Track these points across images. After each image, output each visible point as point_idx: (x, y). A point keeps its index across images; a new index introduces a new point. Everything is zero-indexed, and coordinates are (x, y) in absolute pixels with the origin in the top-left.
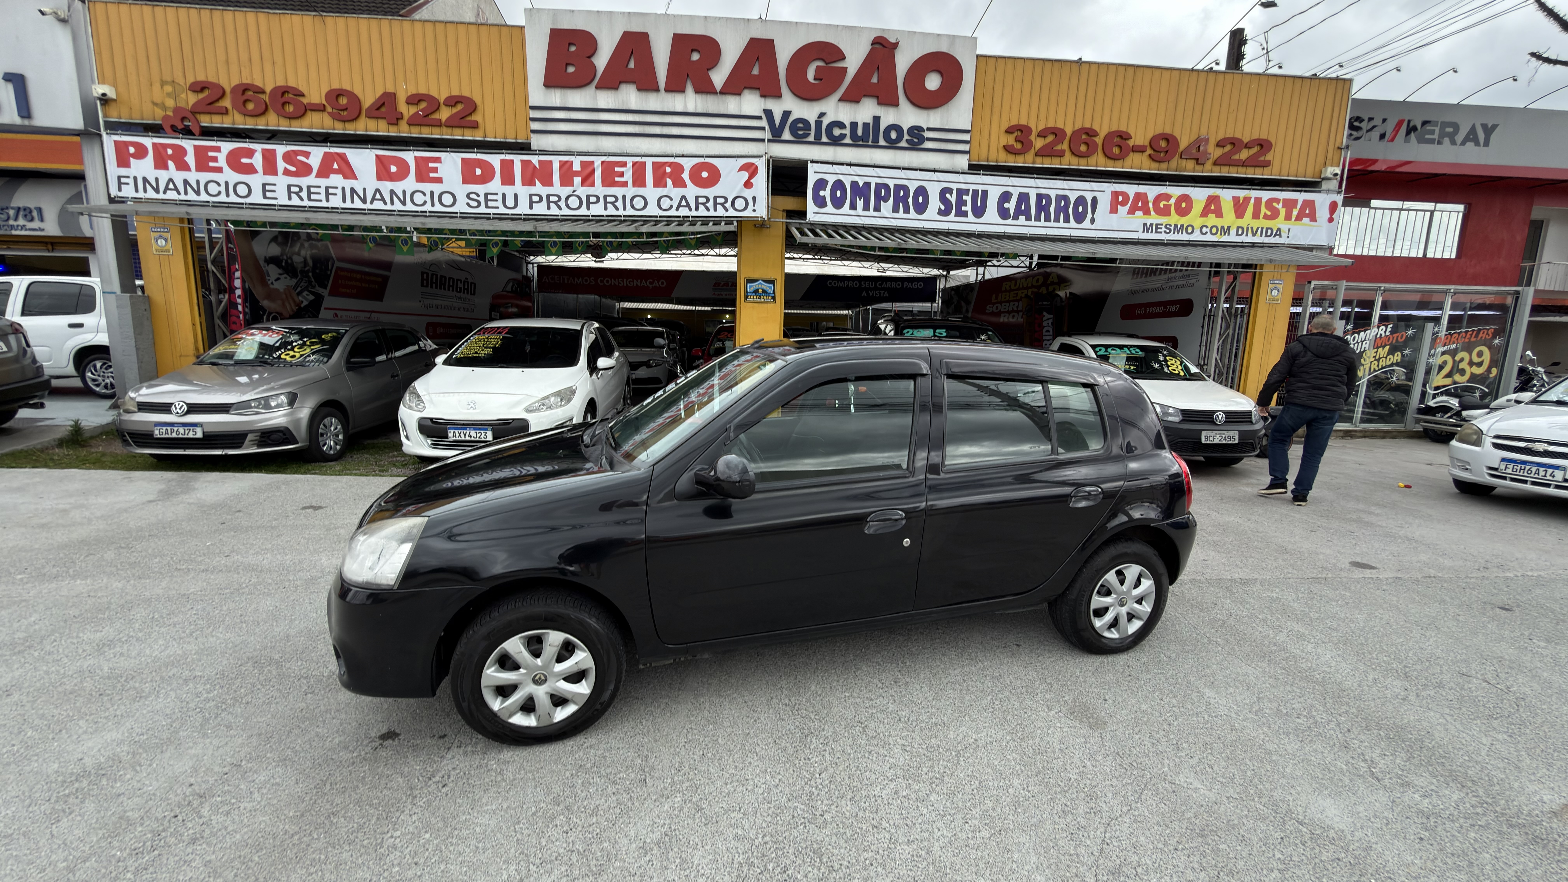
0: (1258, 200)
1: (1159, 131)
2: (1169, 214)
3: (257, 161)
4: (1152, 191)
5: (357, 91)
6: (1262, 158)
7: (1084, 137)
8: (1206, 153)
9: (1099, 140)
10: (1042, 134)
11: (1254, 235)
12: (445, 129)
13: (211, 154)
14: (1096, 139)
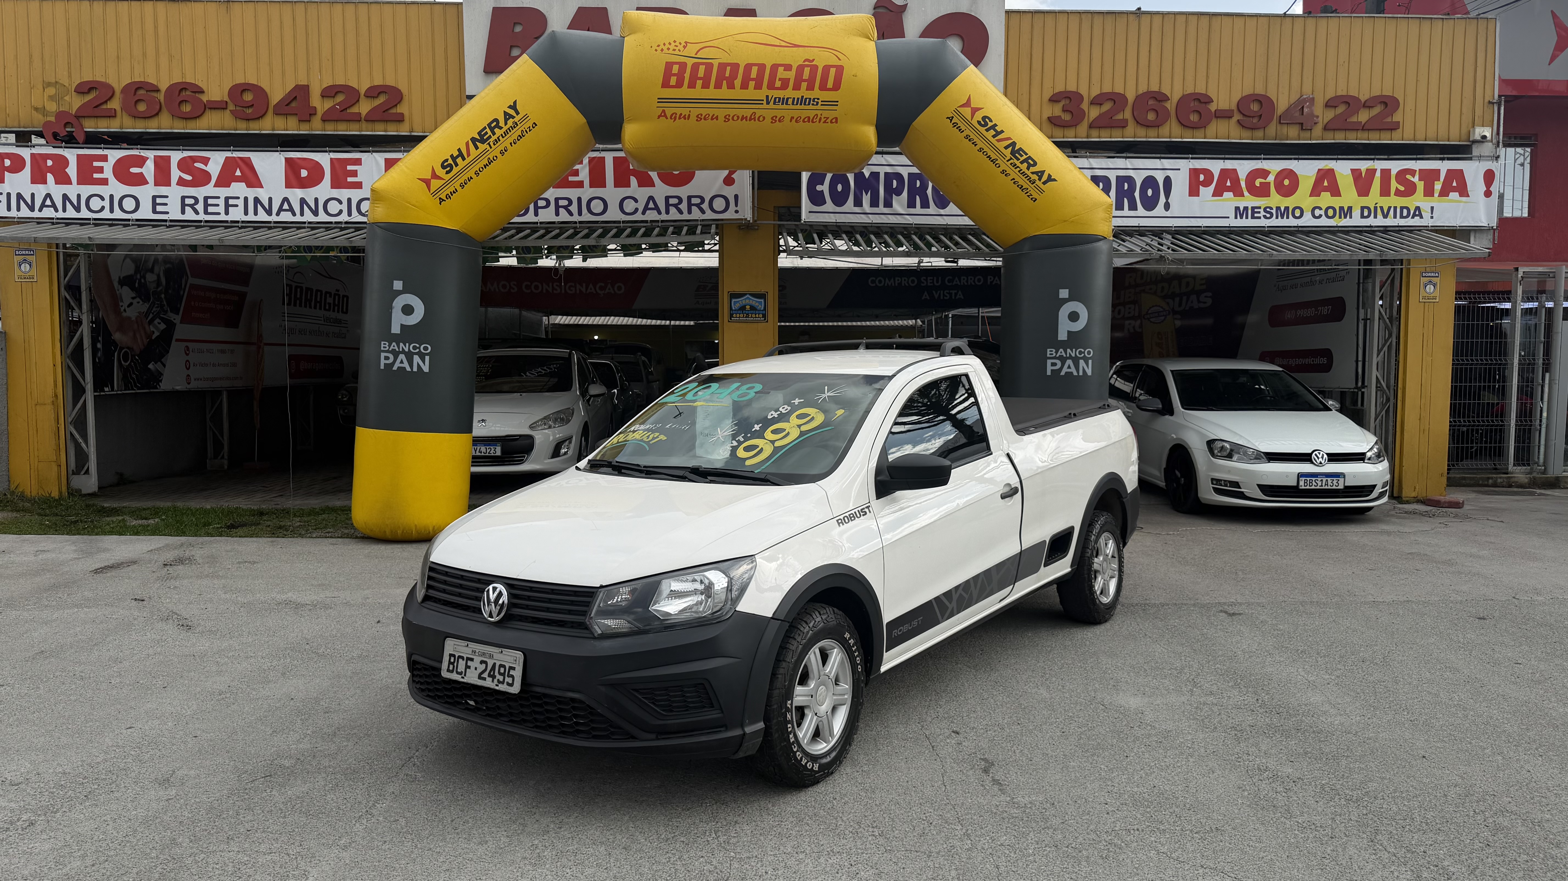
0: (1386, 173)
1: (1248, 91)
2: (1267, 194)
3: (149, 170)
4: (1244, 167)
5: (265, 85)
6: (1389, 119)
7: (1151, 102)
8: (1312, 115)
9: (1171, 106)
10: (1096, 101)
11: (1385, 216)
12: (364, 125)
13: (96, 164)
14: (1168, 105)
